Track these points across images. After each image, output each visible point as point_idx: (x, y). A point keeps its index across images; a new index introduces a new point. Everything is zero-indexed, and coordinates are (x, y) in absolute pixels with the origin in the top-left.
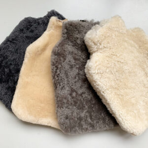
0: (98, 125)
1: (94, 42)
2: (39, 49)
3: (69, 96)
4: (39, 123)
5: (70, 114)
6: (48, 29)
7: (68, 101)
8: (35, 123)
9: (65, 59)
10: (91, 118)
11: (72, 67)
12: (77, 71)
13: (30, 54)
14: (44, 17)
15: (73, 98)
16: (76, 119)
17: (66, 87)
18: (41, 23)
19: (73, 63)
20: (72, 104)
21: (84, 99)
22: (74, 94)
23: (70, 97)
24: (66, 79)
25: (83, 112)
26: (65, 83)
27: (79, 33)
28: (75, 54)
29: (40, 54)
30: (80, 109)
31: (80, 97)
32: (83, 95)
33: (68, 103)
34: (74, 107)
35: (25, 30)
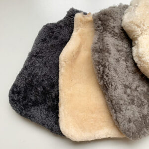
1: (136, 25)
4: (97, 138)
5: (132, 116)
6: (75, 29)
7: (125, 101)
8: (92, 139)
13: (65, 62)
14: (64, 18)
15: (128, 96)
20: (129, 103)
21: (140, 94)
23: (125, 96)
26: (117, 81)
27: (115, 20)
31: (136, 92)
32: (138, 89)
33: (126, 104)
34: (133, 106)
35: (47, 39)
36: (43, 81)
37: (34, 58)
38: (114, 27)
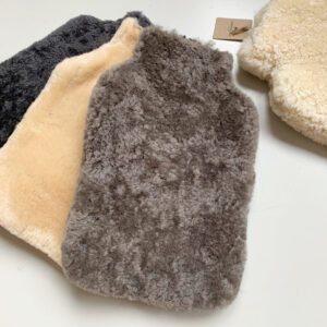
0: (154, 287)
2: (81, 71)
3: (106, 188)
5: (95, 235)
6: (113, 39)
7: (101, 200)
9: (121, 100)
10: (143, 265)
11: (132, 124)
12: (144, 137)
13: (58, 76)
15: (115, 197)
16: (106, 253)
17: (105, 163)
18: (107, 29)
19: (138, 117)
20: (108, 211)
22: (120, 190)
23: (108, 193)
24: (110, 146)
25: (127, 241)
28: (149, 99)
29: (79, 83)
30: (125, 230)
32: (141, 199)
33: (100, 206)
35: (71, 36)
36: (20, 95)
37: (33, 53)
38: (163, 67)
